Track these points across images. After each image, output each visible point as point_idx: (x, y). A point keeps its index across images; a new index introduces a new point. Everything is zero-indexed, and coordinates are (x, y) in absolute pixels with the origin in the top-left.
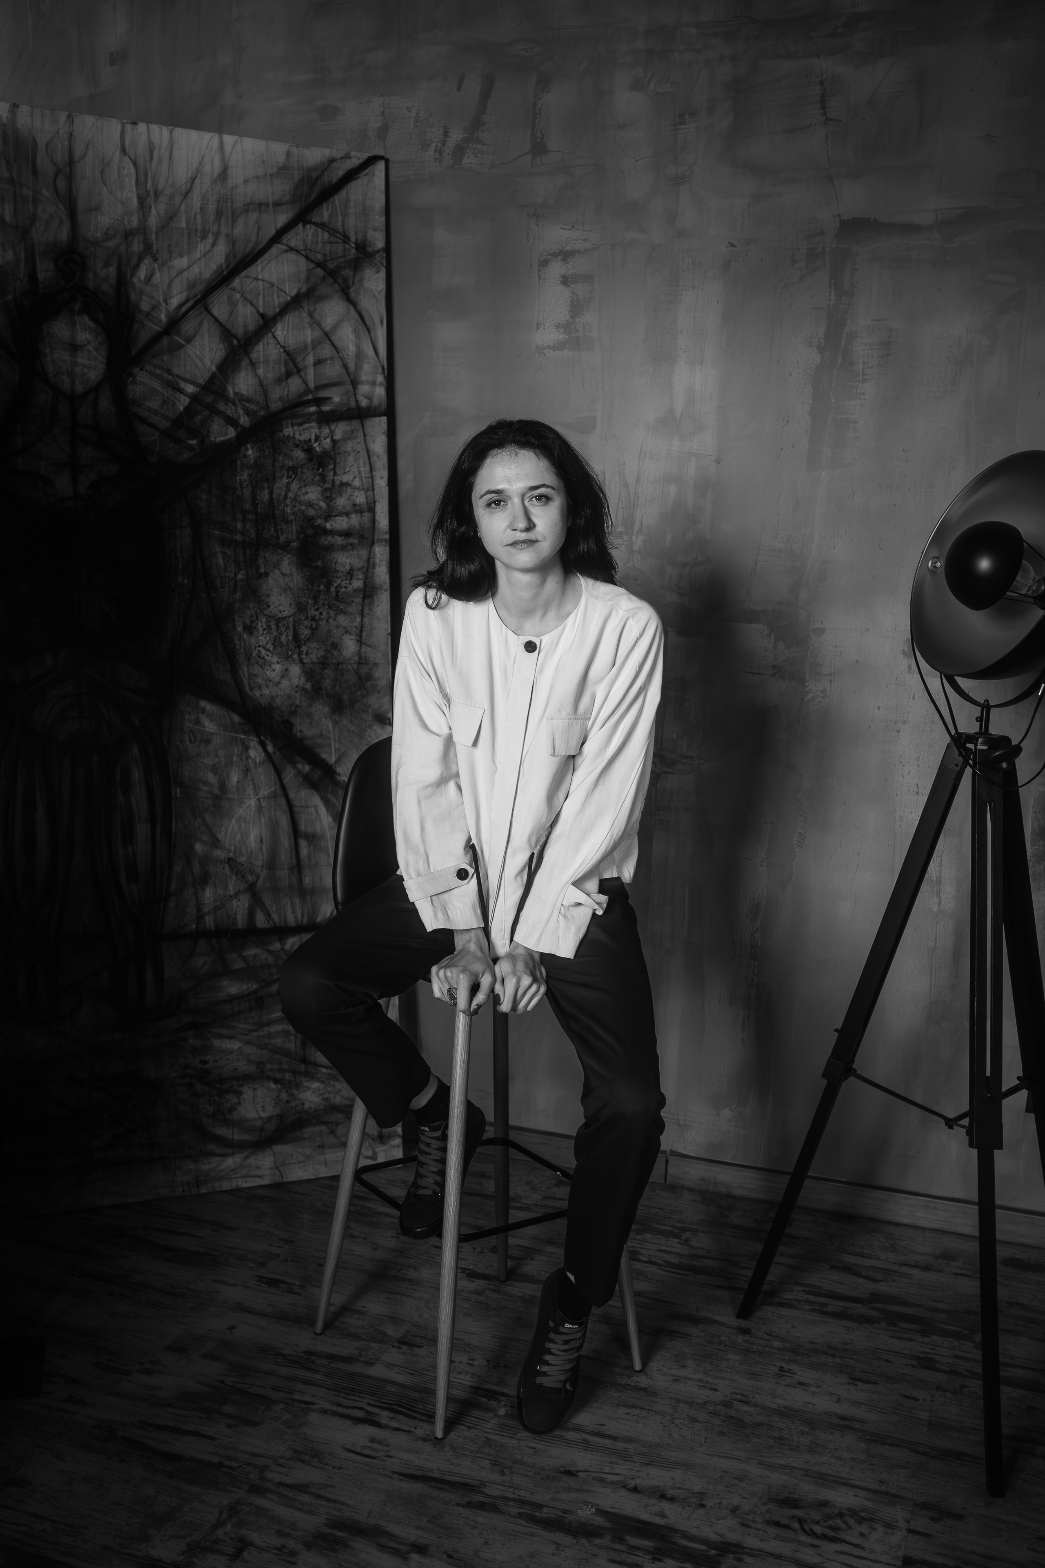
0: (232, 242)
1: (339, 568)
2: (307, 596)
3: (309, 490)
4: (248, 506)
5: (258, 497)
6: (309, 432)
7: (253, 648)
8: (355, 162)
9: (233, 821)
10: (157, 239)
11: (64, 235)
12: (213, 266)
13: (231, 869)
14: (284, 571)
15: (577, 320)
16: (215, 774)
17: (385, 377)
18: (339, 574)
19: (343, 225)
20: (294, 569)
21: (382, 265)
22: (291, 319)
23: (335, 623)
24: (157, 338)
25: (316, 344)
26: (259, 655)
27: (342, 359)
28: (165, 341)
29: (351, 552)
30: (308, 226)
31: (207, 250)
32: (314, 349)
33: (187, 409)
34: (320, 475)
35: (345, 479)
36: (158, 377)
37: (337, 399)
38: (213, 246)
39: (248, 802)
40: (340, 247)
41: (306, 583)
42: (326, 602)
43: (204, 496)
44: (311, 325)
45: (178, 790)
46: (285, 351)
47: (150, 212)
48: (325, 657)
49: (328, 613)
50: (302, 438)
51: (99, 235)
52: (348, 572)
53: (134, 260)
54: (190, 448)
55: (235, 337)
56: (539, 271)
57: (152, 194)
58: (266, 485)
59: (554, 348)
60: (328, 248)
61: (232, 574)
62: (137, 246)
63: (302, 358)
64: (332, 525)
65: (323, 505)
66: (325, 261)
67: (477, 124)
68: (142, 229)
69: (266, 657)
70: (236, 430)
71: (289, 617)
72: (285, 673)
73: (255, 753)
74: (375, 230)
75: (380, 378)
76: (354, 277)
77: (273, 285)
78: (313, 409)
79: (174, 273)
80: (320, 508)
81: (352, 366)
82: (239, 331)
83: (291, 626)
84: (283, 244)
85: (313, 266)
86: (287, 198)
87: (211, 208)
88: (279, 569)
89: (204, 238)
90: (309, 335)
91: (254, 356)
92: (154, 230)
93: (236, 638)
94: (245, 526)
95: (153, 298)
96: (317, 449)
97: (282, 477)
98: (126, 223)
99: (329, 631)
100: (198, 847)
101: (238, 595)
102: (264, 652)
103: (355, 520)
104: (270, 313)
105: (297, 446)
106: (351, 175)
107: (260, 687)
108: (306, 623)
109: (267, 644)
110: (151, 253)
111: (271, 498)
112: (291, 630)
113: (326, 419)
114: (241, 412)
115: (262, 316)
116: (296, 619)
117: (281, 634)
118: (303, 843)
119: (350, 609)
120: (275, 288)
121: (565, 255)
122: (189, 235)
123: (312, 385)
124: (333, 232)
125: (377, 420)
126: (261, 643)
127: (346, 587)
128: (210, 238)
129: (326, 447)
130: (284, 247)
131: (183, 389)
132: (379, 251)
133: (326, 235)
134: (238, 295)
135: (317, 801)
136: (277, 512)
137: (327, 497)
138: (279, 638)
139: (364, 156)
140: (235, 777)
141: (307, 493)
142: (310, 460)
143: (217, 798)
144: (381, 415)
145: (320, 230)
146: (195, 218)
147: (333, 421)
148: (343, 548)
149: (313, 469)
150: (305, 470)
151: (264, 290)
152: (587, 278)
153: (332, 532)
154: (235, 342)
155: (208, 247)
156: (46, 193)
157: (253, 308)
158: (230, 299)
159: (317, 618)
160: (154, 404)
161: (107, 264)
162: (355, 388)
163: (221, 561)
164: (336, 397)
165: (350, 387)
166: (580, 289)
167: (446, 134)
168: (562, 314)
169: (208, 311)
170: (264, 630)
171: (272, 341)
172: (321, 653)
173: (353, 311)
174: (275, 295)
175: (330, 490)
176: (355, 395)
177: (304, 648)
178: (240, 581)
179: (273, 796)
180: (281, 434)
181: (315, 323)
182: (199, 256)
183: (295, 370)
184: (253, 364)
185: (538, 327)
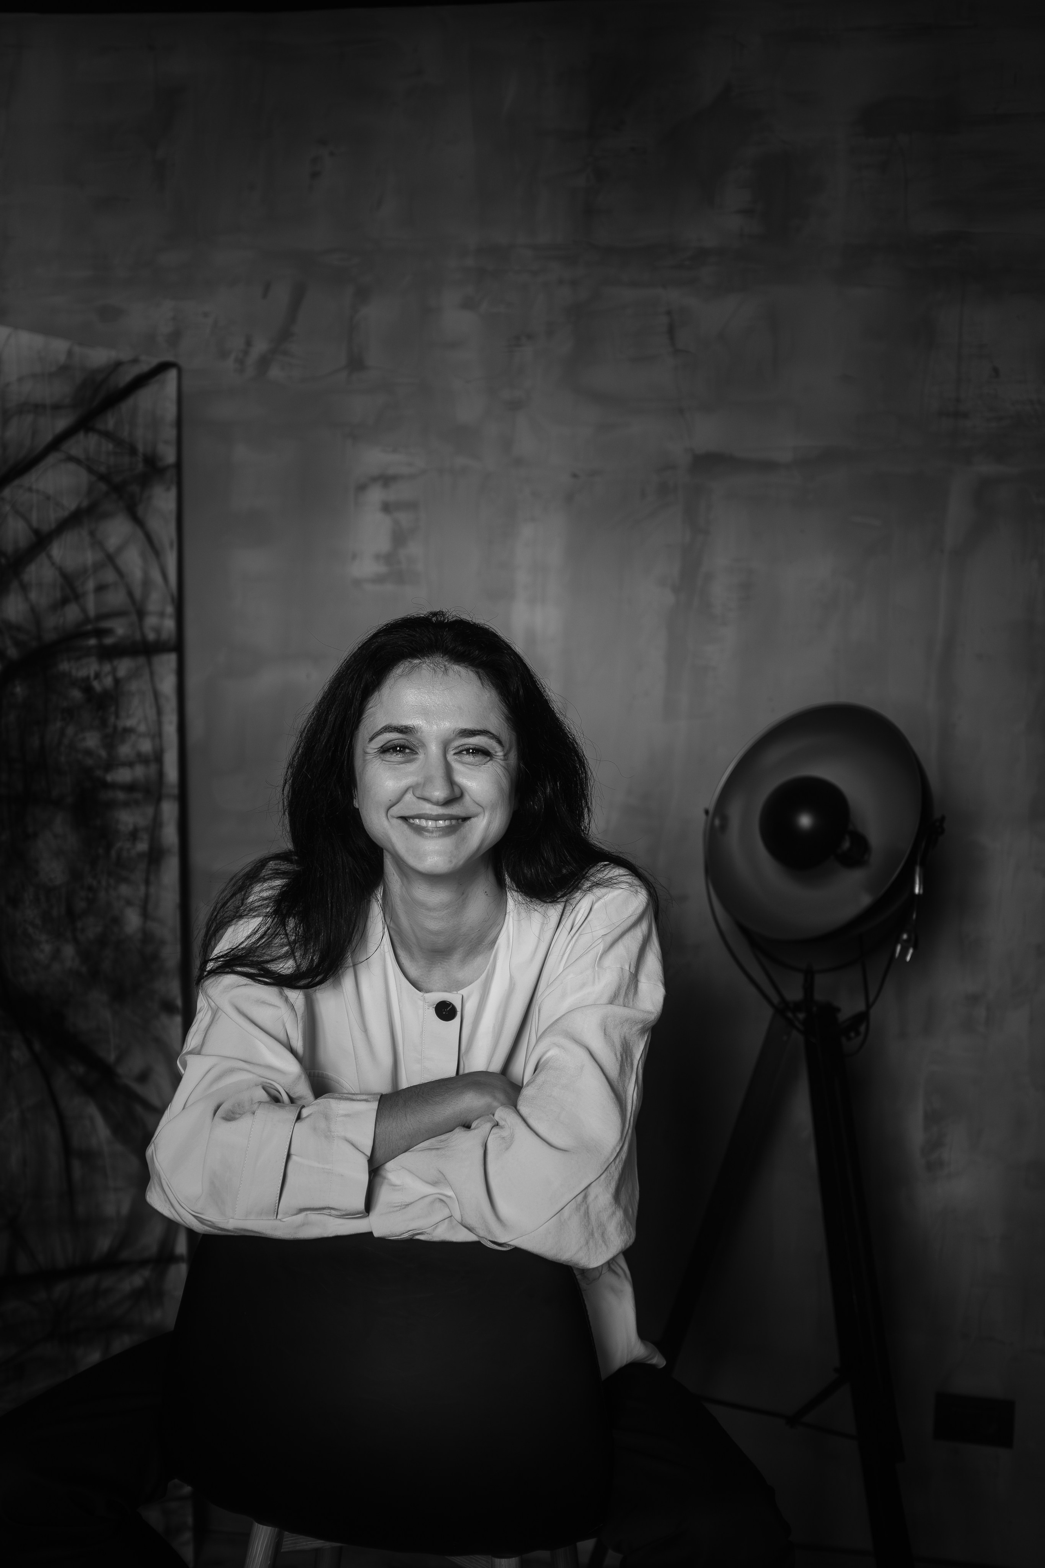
1: (121, 828)
2: (83, 861)
3: (88, 735)
4: (14, 753)
5: (27, 743)
6: (89, 668)
7: (18, 924)
8: (144, 367)
14: (57, 831)
15: (401, 551)
17: (175, 608)
18: (121, 835)
19: (130, 435)
20: (68, 829)
21: (173, 482)
22: (70, 538)
23: (115, 893)
25: (98, 567)
26: (26, 932)
27: (127, 585)
29: (135, 810)
30: (91, 434)
32: (95, 572)
34: (100, 718)
35: (130, 723)
37: (121, 632)
39: (9, 1115)
40: (127, 460)
41: (82, 846)
42: (106, 869)
44: (92, 546)
46: (62, 574)
48: (104, 934)
49: (107, 882)
50: (80, 675)
52: (132, 834)
56: (357, 496)
58: (36, 729)
59: (374, 581)
60: (112, 459)
63: (81, 582)
64: (113, 778)
65: (103, 753)
66: (110, 474)
67: (285, 335)
69: (34, 936)
71: (62, 886)
72: (56, 955)
73: (19, 1054)
74: (166, 442)
75: (170, 609)
76: (141, 493)
77: (48, 498)
78: (92, 642)
80: (100, 756)
81: (138, 593)
83: (64, 896)
84: (62, 452)
85: (95, 478)
86: (67, 401)
88: (51, 829)
90: (90, 557)
91: (26, 577)
94: (10, 778)
96: (98, 688)
97: (55, 720)
99: (108, 903)
102: (31, 930)
103: (139, 772)
104: (45, 528)
105: (74, 684)
106: (140, 382)
107: (26, 972)
108: (82, 893)
109: (35, 919)
111: (43, 745)
112: (64, 901)
113: (109, 654)
114: (9, 642)
115: (36, 532)
116: (70, 888)
117: (52, 907)
118: (76, 1165)
119: (132, 877)
120: (52, 502)
121: (386, 480)
123: (92, 614)
124: (119, 442)
125: (166, 656)
126: (27, 918)
127: (128, 851)
129: (108, 686)
130: (65, 457)
132: (168, 467)
133: (111, 446)
134: (7, 508)
135: (93, 1110)
136: (50, 761)
137: (108, 745)
138: (50, 912)
139: (154, 361)
141: (84, 739)
142: (89, 701)
144: (170, 651)
145: (104, 439)
147: (116, 656)
148: (126, 804)
149: (92, 711)
150: (82, 712)
151: (38, 502)
152: (411, 506)
153: (114, 786)
157: (25, 523)
159: (96, 886)
162: (141, 619)
164: (120, 629)
165: (134, 618)
166: (405, 518)
167: (249, 343)
168: (384, 544)
170: (32, 902)
171: (46, 561)
172: (99, 930)
173: (140, 534)
174: (52, 508)
175: (112, 736)
176: (141, 627)
177: (79, 925)
179: (39, 1106)
180: (56, 670)
181: (97, 543)
183: (72, 596)
184: (24, 588)
185: (354, 557)
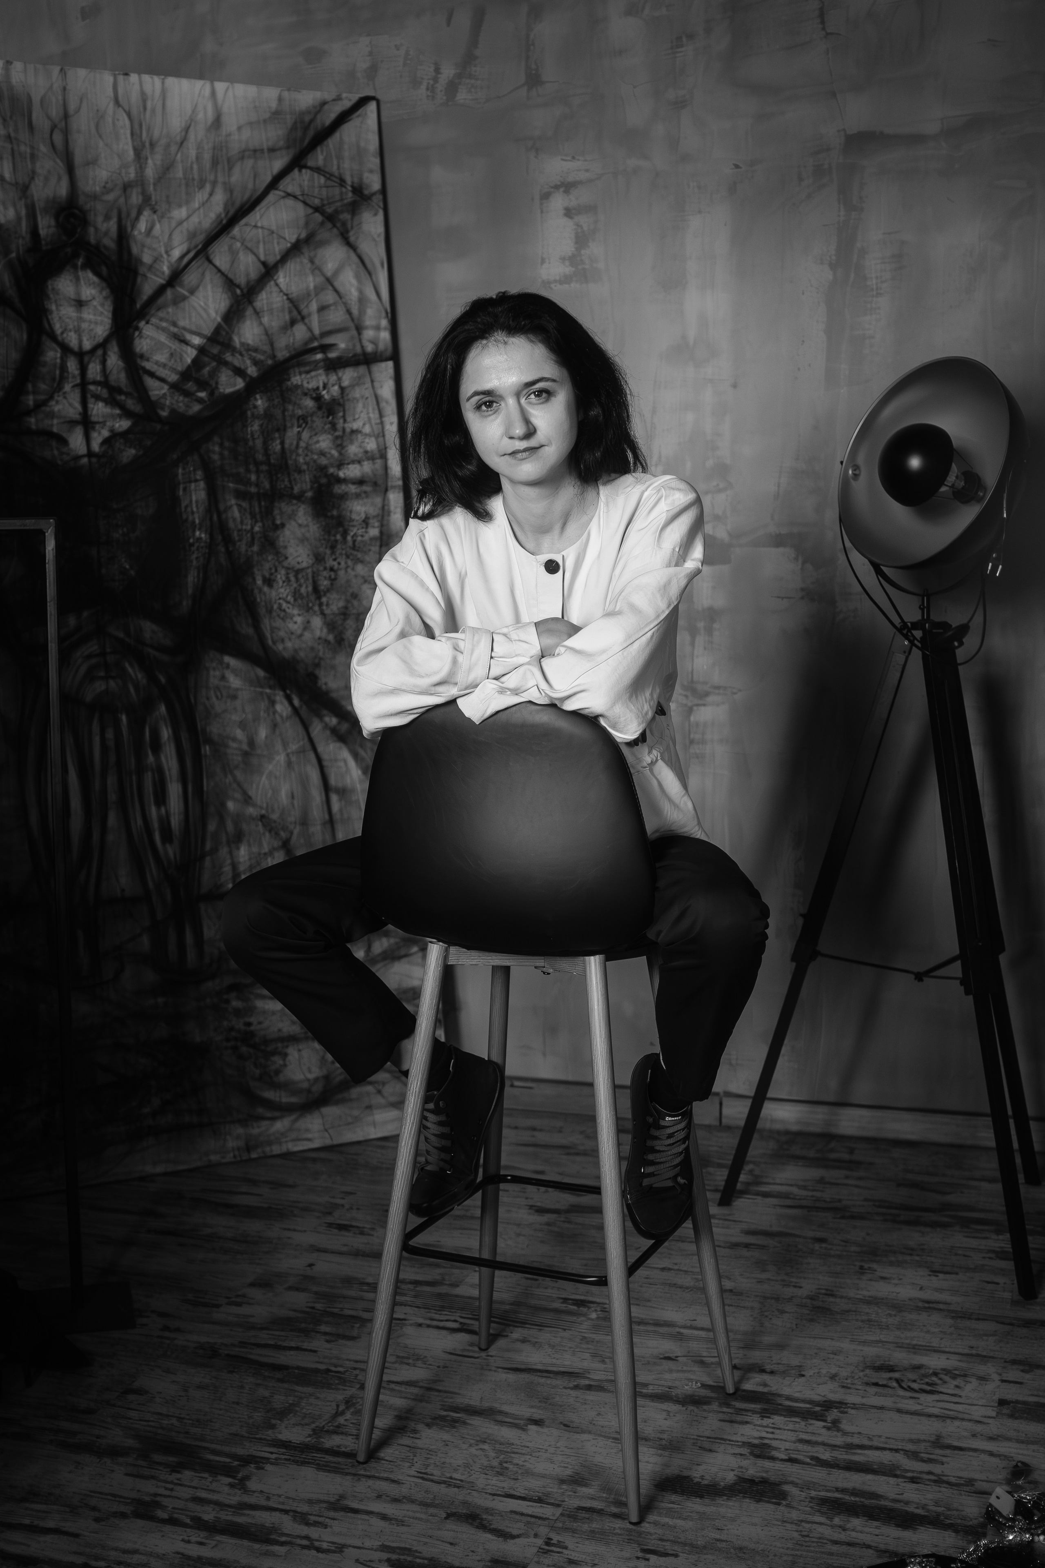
0: (229, 190)
1: (354, 516)
2: (324, 546)
3: (321, 438)
4: (260, 457)
5: (270, 447)
6: (317, 379)
7: (273, 600)
8: (347, 104)
9: (264, 778)
10: (155, 190)
11: (63, 190)
12: (213, 216)
13: (264, 825)
14: (300, 522)
15: (583, 252)
16: (243, 730)
17: (389, 321)
18: (355, 523)
19: (339, 168)
20: (310, 519)
21: (379, 207)
22: (292, 266)
23: (353, 573)
24: (161, 291)
25: (319, 290)
26: (280, 607)
27: (345, 304)
28: (169, 293)
29: (365, 500)
30: (304, 171)
31: (205, 199)
32: (316, 295)
33: (195, 361)
34: (330, 423)
35: (355, 426)
36: (164, 330)
37: (342, 346)
38: (211, 195)
39: (277, 758)
40: (337, 191)
41: (322, 533)
42: (344, 552)
43: (217, 449)
44: (313, 271)
45: (207, 748)
46: (288, 299)
47: (146, 163)
48: (346, 608)
49: (346, 563)
50: (310, 386)
51: (98, 189)
52: (364, 521)
53: (134, 214)
54: (200, 401)
55: (238, 286)
56: (541, 204)
57: (147, 144)
58: (277, 435)
59: (561, 282)
60: (324, 192)
61: (249, 527)
62: (135, 198)
63: (305, 304)
64: (345, 474)
65: (335, 453)
66: (323, 205)
67: (469, 59)
68: (141, 181)
69: (287, 610)
70: (244, 380)
71: (308, 568)
72: (307, 626)
73: (282, 708)
74: (371, 171)
75: (384, 323)
76: (352, 219)
77: (273, 232)
78: (319, 356)
79: (173, 224)
80: (332, 456)
81: (355, 311)
82: (242, 280)
83: (310, 576)
84: (280, 190)
85: (310, 211)
86: (281, 143)
87: (207, 157)
88: (295, 520)
89: (201, 187)
90: (311, 282)
91: (258, 304)
92: (152, 181)
93: (256, 591)
94: (258, 478)
95: (154, 250)
96: (326, 397)
97: (292, 426)
98: (123, 175)
99: (348, 581)
100: (230, 805)
101: (255, 548)
102: (284, 605)
103: (367, 467)
104: (271, 260)
105: (306, 394)
106: (343, 118)
107: (283, 640)
108: (325, 573)
109: (287, 596)
110: (150, 205)
111: (283, 448)
112: (311, 581)
113: (334, 366)
114: (248, 362)
115: (264, 264)
116: (315, 569)
117: (300, 586)
118: (334, 798)
119: (367, 558)
120: (275, 235)
121: (567, 187)
122: (187, 185)
123: (317, 332)
124: (329, 176)
125: (383, 365)
126: (281, 596)
127: (362, 536)
128: (208, 187)
129: (335, 394)
130: (282, 194)
131: (189, 341)
132: (374, 194)
133: (322, 180)
134: (238, 244)
135: (345, 754)
136: (290, 462)
137: (338, 446)
138: (299, 590)
139: (355, 97)
140: (263, 733)
141: (318, 442)
142: (320, 408)
143: (246, 754)
144: (387, 360)
145: (316, 175)
146: (192, 168)
147: (340, 368)
148: (358, 496)
149: (323, 417)
150: (315, 418)
151: (264, 238)
152: (591, 209)
153: (344, 481)
154: (238, 291)
155: (206, 196)
156: (43, 148)
157: (253, 257)
158: (230, 248)
159: (336, 567)
160: (161, 357)
161: (107, 218)
162: (359, 334)
163: (236, 513)
164: (342, 344)
165: (355, 333)
166: (585, 220)
167: (437, 70)
168: (568, 247)
169: (210, 261)
170: (284, 582)
171: (275, 289)
172: (341, 604)
173: (353, 256)
174: (275, 241)
175: (342, 437)
176: (360, 340)
177: (324, 600)
178: (257, 533)
179: (301, 751)
180: (289, 383)
181: (317, 269)
182: (197, 205)
183: (299, 317)
184: (257, 313)
185: (543, 261)
